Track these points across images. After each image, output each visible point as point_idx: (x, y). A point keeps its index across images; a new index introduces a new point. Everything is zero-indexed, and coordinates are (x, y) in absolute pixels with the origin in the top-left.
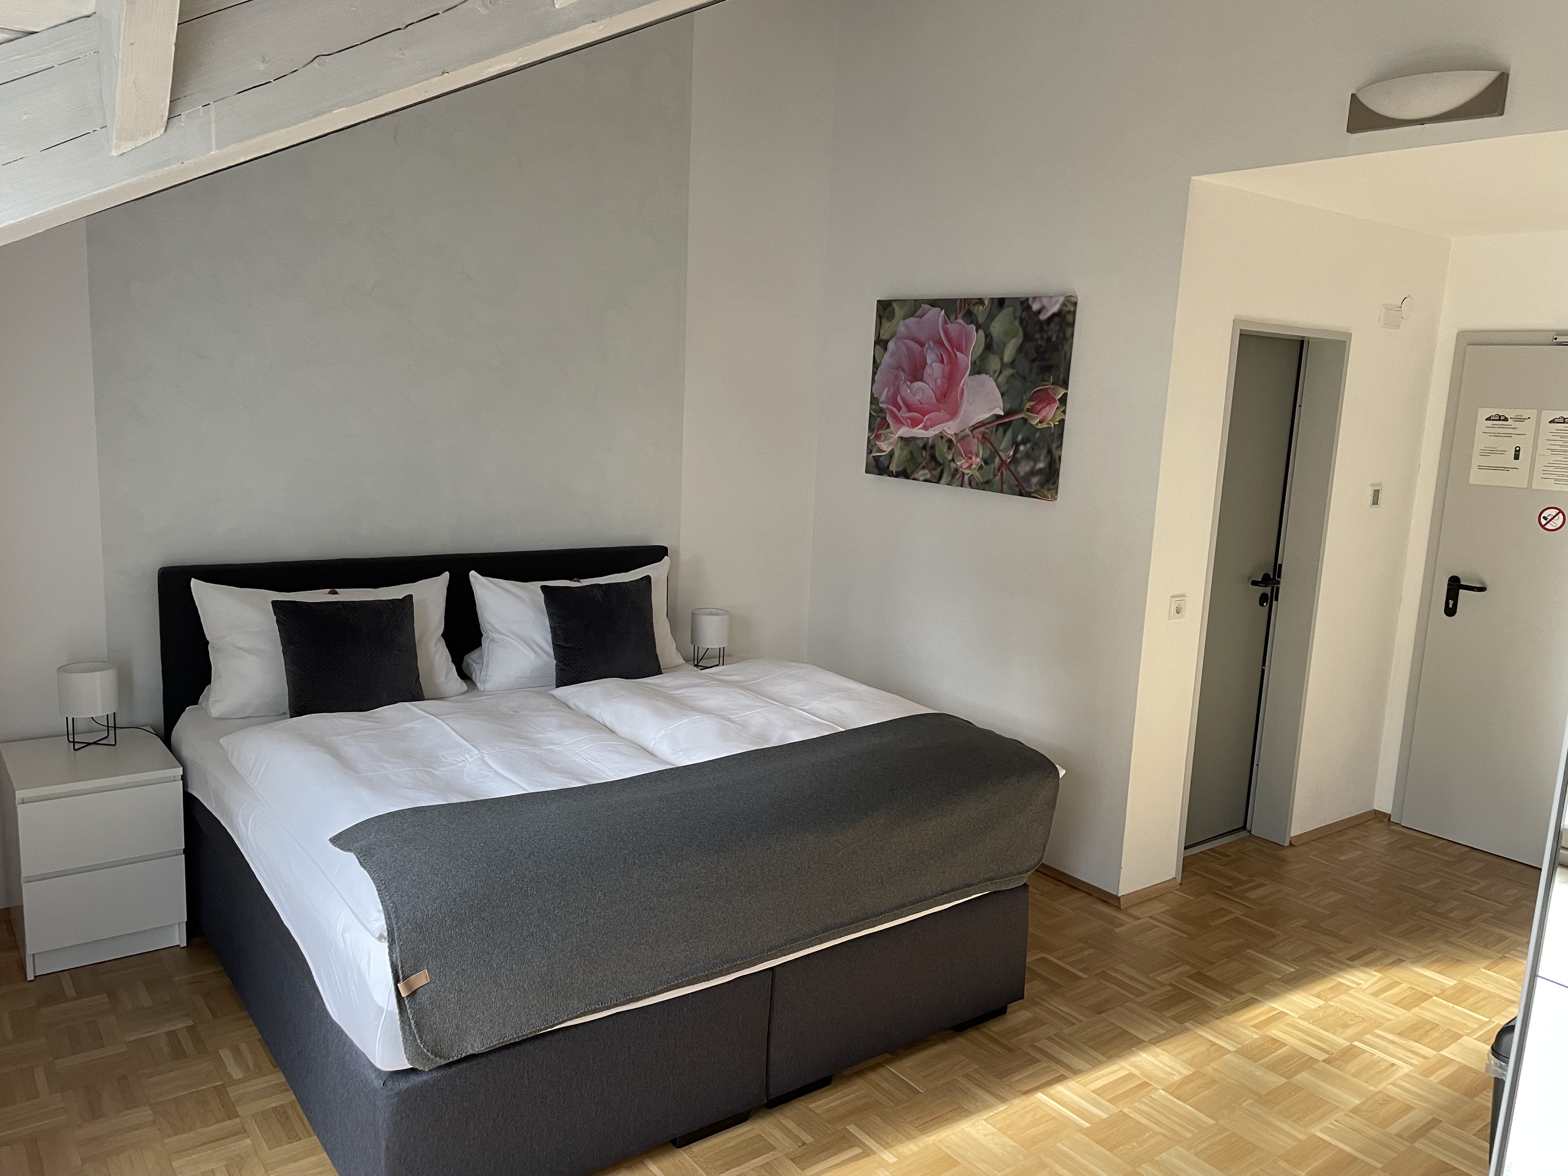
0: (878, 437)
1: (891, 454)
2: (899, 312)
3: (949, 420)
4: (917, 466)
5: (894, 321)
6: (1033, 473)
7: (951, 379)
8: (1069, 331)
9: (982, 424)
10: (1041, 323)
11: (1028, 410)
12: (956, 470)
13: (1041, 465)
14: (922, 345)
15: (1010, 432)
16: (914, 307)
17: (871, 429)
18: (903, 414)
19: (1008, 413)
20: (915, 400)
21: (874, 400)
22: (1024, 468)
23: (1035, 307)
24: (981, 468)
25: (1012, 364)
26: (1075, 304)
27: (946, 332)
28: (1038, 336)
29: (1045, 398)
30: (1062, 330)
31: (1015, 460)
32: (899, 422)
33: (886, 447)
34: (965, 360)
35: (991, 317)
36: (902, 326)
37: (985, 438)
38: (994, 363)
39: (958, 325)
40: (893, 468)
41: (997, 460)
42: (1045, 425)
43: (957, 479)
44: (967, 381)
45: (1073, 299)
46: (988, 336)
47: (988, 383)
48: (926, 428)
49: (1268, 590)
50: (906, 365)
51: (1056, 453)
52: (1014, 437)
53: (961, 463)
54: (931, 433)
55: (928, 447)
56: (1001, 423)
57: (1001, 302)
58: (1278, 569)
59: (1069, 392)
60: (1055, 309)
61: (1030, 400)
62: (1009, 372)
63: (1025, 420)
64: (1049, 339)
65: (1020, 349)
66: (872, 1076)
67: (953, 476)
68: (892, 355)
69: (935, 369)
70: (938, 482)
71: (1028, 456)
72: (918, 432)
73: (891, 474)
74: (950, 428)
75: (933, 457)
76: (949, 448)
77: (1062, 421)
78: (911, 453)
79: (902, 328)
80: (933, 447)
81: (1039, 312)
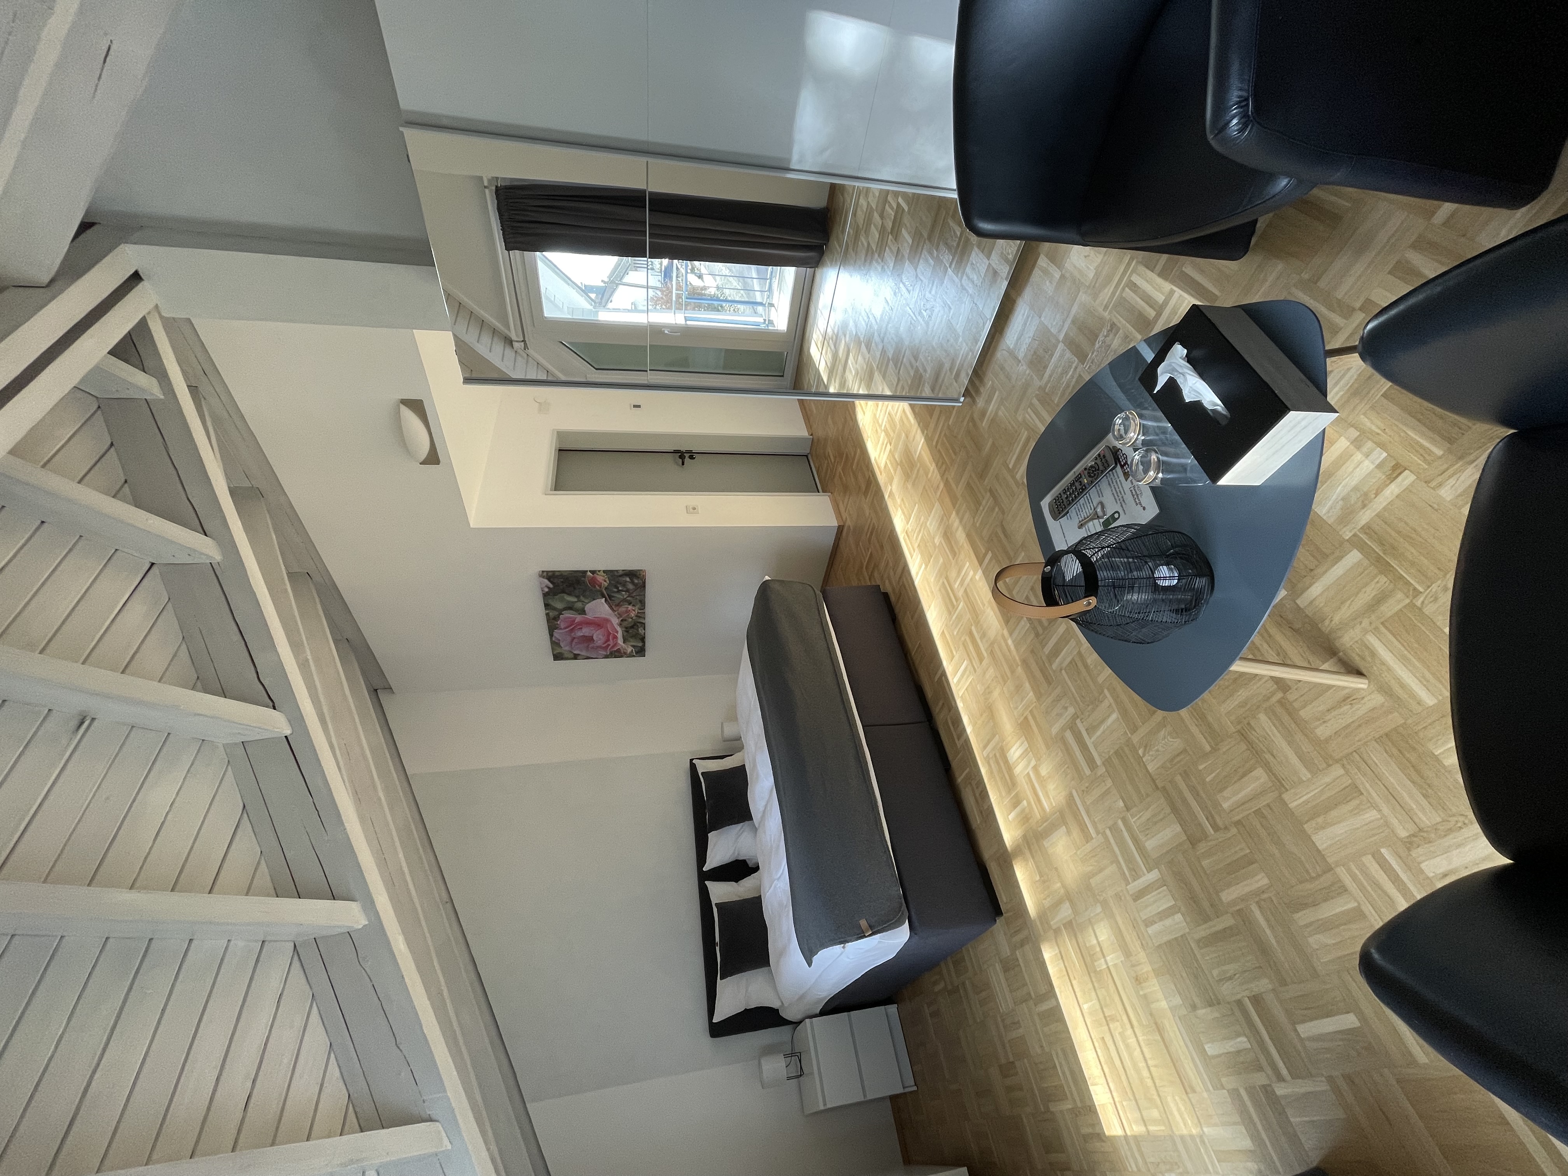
0: (625, 653)
1: (633, 646)
2: (558, 650)
3: (611, 622)
4: (638, 634)
5: (563, 652)
6: (632, 582)
7: (589, 623)
8: (557, 574)
9: (611, 607)
10: (555, 586)
11: (600, 588)
12: (636, 616)
13: (628, 579)
14: (574, 638)
15: (612, 594)
16: (555, 644)
17: (622, 657)
18: (611, 643)
19: (603, 596)
20: (603, 639)
21: (606, 657)
22: (631, 586)
23: (546, 590)
24: (633, 606)
25: (578, 597)
26: (543, 571)
27: (565, 628)
28: (561, 587)
29: (593, 581)
30: (557, 577)
31: (627, 591)
32: (616, 644)
33: (629, 649)
34: (579, 618)
35: (555, 609)
36: (565, 648)
37: (618, 605)
38: (579, 605)
39: (561, 623)
40: (640, 644)
41: (628, 598)
42: (607, 580)
43: (641, 615)
44: (590, 616)
45: (541, 573)
46: (565, 609)
47: (588, 607)
48: (617, 632)
49: (687, 455)
50: (586, 645)
51: (621, 573)
52: (614, 592)
53: (633, 615)
54: (619, 629)
55: (627, 630)
56: (609, 599)
57: (547, 606)
58: (676, 452)
59: (589, 569)
60: (546, 581)
61: (595, 587)
62: (582, 598)
63: (606, 588)
64: (562, 582)
65: (569, 594)
66: (917, 662)
67: (640, 617)
68: (581, 650)
69: (586, 631)
70: (644, 624)
71: (624, 585)
72: (620, 635)
73: (644, 645)
74: (615, 621)
75: (632, 627)
76: (625, 620)
77: (604, 571)
78: (631, 637)
79: (567, 648)
80: (626, 628)
81: (549, 588)
